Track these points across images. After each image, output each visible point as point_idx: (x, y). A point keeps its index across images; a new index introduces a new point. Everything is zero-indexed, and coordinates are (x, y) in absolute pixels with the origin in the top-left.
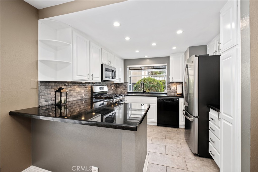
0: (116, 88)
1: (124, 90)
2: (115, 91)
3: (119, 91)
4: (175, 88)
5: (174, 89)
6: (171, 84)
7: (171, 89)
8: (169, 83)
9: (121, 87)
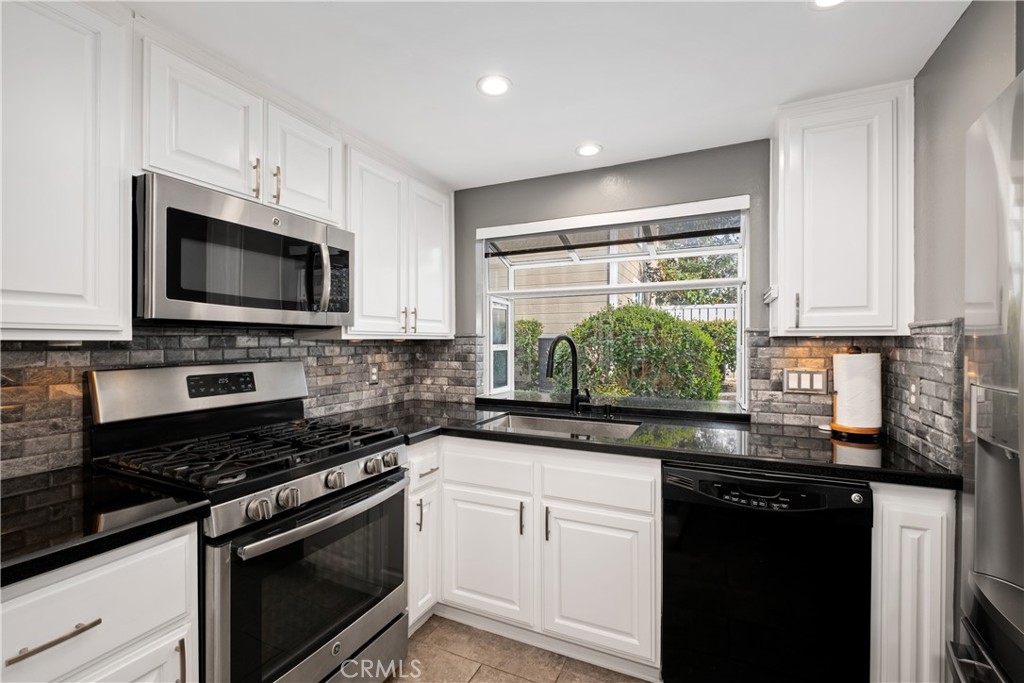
0: (406, 374)
1: (458, 382)
2: (396, 390)
3: (428, 390)
4: (819, 383)
5: (805, 384)
6: (778, 351)
7: (778, 386)
8: (764, 340)
9: (437, 365)
